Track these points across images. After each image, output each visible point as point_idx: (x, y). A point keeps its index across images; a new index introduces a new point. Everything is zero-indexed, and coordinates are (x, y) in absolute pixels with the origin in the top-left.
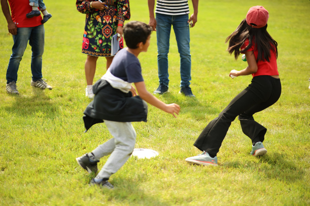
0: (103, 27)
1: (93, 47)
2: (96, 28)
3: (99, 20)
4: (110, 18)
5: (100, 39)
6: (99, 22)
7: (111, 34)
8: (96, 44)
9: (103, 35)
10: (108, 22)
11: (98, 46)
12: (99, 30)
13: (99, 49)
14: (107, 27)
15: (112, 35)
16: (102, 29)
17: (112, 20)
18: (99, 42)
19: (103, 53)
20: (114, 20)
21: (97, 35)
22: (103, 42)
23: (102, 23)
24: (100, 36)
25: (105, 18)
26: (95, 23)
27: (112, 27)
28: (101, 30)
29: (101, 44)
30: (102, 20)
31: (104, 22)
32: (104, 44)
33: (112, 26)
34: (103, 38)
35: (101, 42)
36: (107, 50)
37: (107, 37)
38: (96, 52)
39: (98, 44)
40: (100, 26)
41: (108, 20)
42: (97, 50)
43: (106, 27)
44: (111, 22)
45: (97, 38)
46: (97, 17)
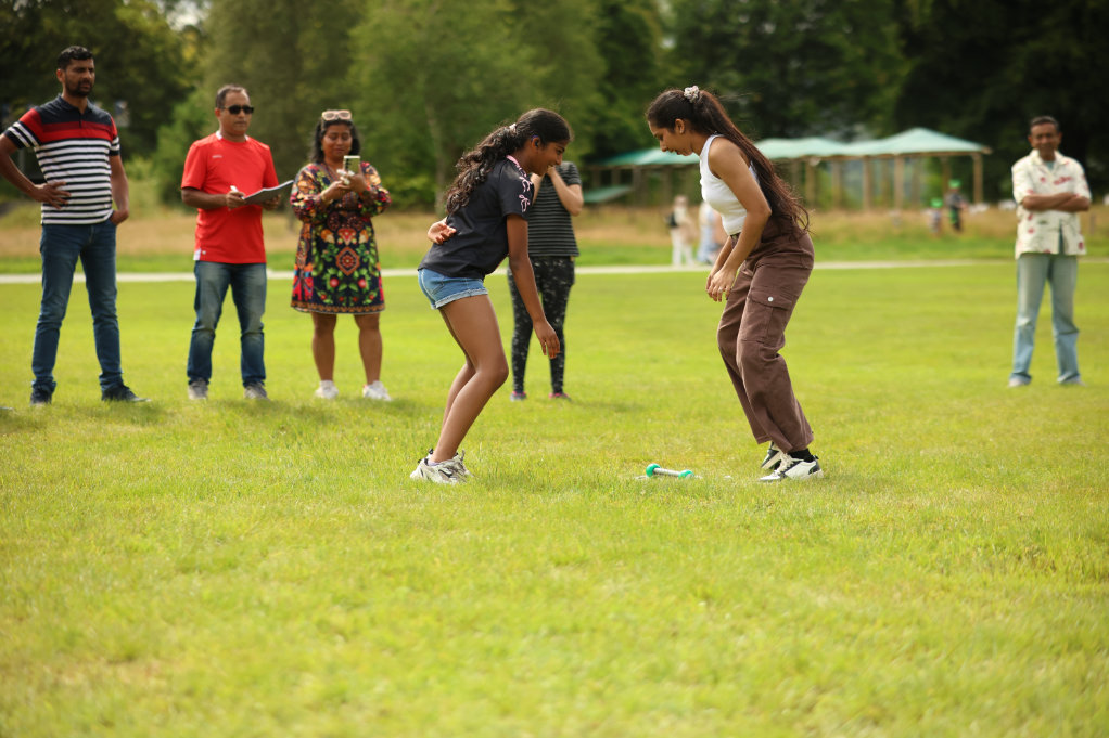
0: (338, 253)
1: (319, 294)
2: (323, 256)
3: (330, 238)
4: (354, 234)
5: (334, 277)
6: (328, 243)
7: (356, 266)
8: (323, 287)
9: (338, 269)
10: (347, 243)
11: (329, 292)
12: (329, 260)
13: (332, 299)
14: (348, 253)
15: (358, 269)
16: (338, 257)
17: (357, 237)
18: (330, 284)
19: (341, 305)
20: (363, 239)
21: (325, 271)
22: (340, 282)
23: (337, 245)
24: (331, 271)
25: (341, 234)
26: (321, 245)
27: (357, 253)
28: (334, 259)
29: (336, 288)
30: (336, 237)
31: (340, 241)
32: (343, 287)
33: (357, 250)
34: (340, 274)
35: (334, 283)
36: (348, 300)
37: (348, 273)
38: (325, 304)
39: (329, 287)
40: (331, 250)
41: (347, 238)
42: (327, 301)
43: (343, 252)
44: (354, 241)
45: (327, 276)
46: (324, 232)
